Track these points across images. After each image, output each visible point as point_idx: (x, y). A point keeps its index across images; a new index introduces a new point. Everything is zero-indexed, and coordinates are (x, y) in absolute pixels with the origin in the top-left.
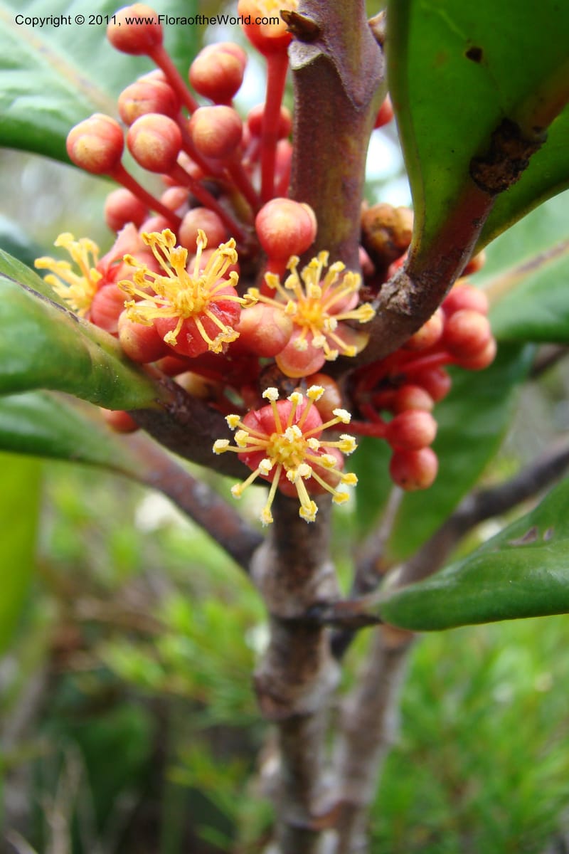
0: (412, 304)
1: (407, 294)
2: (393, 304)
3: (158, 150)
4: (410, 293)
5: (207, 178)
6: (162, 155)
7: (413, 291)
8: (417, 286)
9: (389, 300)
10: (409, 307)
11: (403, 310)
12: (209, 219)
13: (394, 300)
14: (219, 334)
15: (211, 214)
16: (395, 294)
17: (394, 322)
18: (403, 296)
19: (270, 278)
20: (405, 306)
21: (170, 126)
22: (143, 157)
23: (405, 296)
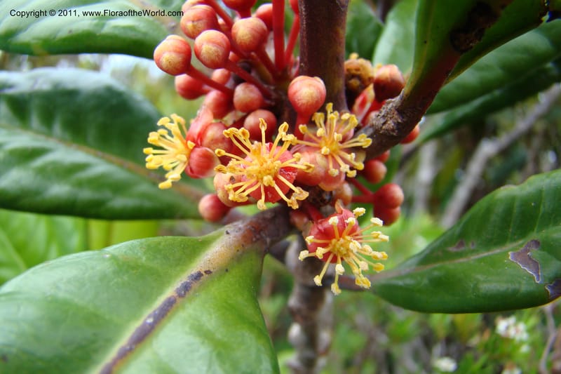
0: (398, 129)
1: (395, 123)
2: (384, 129)
3: (218, 56)
4: (398, 122)
5: (241, 60)
6: (221, 58)
7: (400, 121)
8: (403, 118)
9: (381, 128)
10: (396, 131)
11: (392, 133)
12: (251, 91)
13: (384, 127)
14: (293, 194)
15: (253, 87)
16: (384, 123)
17: (384, 141)
18: (391, 124)
19: (303, 129)
20: (393, 130)
21: (223, 38)
22: (208, 62)
23: (393, 124)
